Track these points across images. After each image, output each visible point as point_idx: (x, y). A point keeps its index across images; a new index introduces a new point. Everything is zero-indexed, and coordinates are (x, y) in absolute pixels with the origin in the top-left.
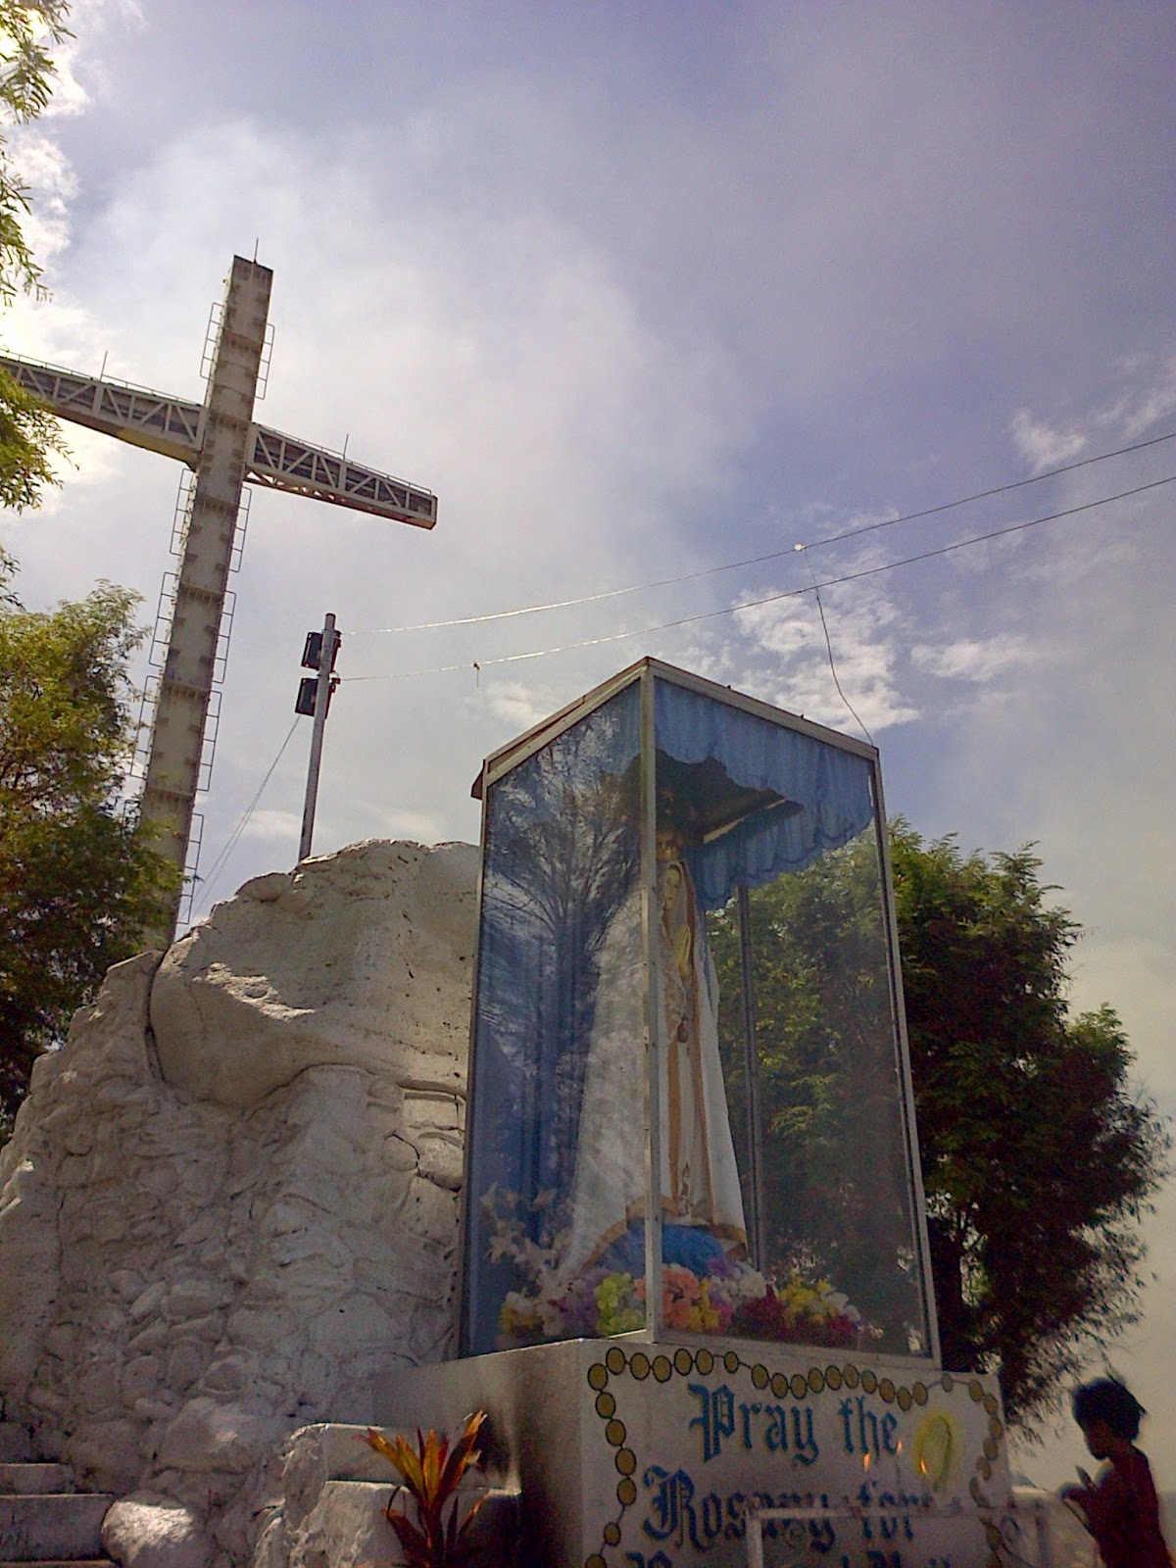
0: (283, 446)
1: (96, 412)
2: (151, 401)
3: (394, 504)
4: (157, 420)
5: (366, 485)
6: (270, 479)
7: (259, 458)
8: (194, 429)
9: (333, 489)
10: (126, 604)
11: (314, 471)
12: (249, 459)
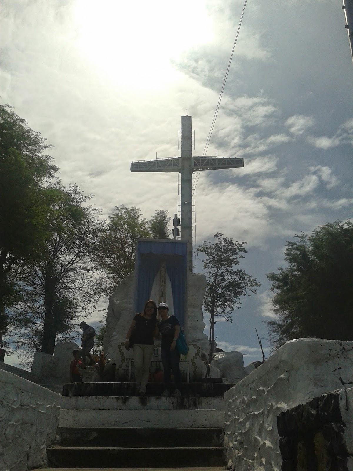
0: (201, 160)
1: (156, 168)
2: (168, 161)
3: (232, 164)
4: (170, 165)
5: (223, 162)
6: (200, 169)
7: (195, 165)
8: (179, 164)
9: (215, 166)
10: (165, 213)
11: (209, 163)
12: (193, 167)
